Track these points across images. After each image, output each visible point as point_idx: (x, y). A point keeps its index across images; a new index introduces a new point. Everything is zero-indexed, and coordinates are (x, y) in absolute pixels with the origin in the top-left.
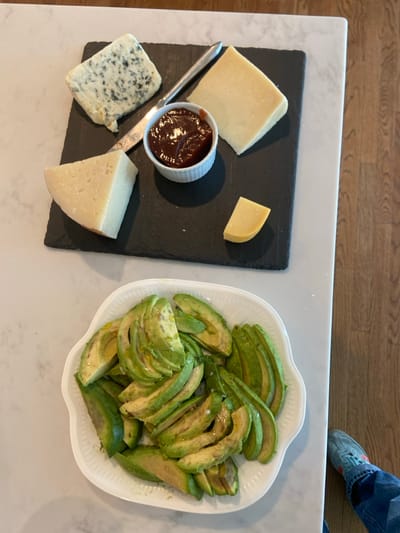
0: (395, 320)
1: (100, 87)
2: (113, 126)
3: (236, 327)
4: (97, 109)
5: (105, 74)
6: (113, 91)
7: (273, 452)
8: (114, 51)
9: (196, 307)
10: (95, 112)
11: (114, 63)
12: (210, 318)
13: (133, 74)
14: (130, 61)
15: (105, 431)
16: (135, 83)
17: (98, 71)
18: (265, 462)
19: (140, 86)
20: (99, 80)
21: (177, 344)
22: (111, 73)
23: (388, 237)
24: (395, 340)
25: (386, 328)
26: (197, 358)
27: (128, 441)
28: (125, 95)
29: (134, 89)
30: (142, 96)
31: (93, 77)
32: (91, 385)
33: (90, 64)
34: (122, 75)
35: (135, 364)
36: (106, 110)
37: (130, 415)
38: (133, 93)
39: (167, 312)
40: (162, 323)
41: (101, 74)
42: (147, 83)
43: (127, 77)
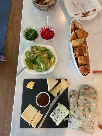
0: (7, 98)
1: (62, 111)
2: (58, 103)
3: (33, 69)
4: (62, 107)
5: (61, 114)
6: (60, 111)
7: (25, 53)
8: (60, 120)
9: (38, 70)
10: (62, 106)
11: (60, 117)
12: (36, 69)
13: (56, 116)
14: (57, 118)
15: (49, 52)
16: (55, 114)
17: (63, 115)
18: (26, 51)
19: (54, 114)
20: (62, 113)
21: (40, 63)
22: (60, 115)
23: (6, 119)
24: (8, 94)
25: (9, 96)
26: (38, 63)
27: (46, 51)
28: (57, 111)
29: (56, 113)
30: (54, 112)
31: (64, 113)
32: (52, 57)
33: (65, 116)
34: (58, 115)
35: (46, 60)
36: (60, 107)
37: (46, 54)
38: (56, 112)
39: (43, 68)
40: (43, 66)
41: (62, 114)
42: (53, 114)
43: (57, 115)
